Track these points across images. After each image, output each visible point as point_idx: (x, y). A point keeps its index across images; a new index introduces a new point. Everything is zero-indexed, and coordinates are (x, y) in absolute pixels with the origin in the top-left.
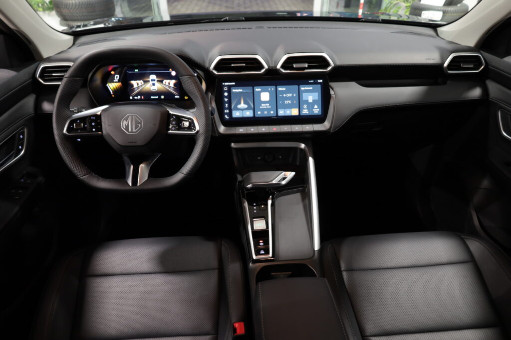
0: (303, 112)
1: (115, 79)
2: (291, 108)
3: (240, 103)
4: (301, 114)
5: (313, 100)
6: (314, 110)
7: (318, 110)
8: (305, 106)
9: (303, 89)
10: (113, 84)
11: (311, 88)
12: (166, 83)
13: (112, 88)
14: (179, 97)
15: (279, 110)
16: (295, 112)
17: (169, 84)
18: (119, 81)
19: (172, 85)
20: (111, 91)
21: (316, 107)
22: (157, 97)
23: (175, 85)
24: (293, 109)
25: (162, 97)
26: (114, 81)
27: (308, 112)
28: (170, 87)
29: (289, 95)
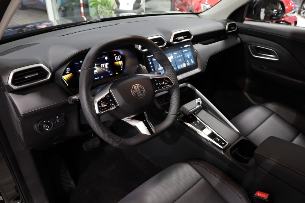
0: (188, 64)
1: (67, 71)
2: (182, 64)
3: (159, 67)
4: (187, 66)
5: (190, 57)
6: (191, 62)
7: (193, 61)
8: (187, 61)
9: (184, 51)
10: (66, 76)
11: (187, 50)
12: (102, 66)
13: (65, 79)
14: (112, 74)
15: (178, 66)
16: (184, 65)
17: (105, 66)
18: (70, 72)
19: (106, 67)
20: (66, 82)
21: (192, 60)
22: (98, 78)
23: (108, 66)
24: (183, 64)
25: (102, 77)
26: (67, 73)
27: (189, 64)
28: (105, 68)
29: (179, 56)
